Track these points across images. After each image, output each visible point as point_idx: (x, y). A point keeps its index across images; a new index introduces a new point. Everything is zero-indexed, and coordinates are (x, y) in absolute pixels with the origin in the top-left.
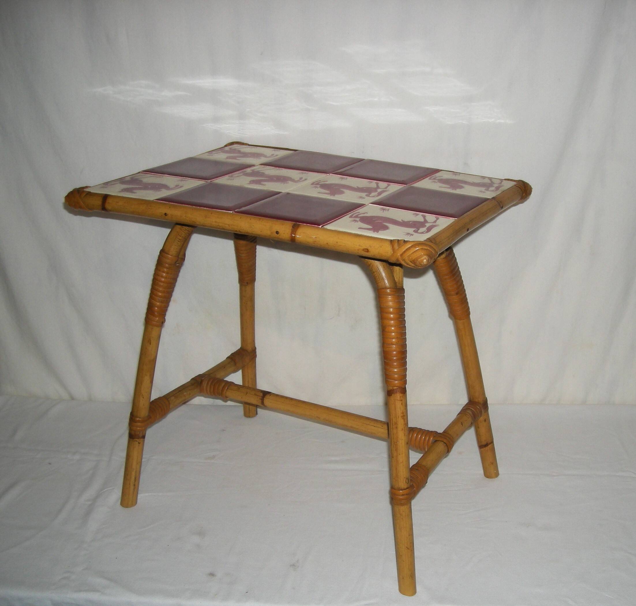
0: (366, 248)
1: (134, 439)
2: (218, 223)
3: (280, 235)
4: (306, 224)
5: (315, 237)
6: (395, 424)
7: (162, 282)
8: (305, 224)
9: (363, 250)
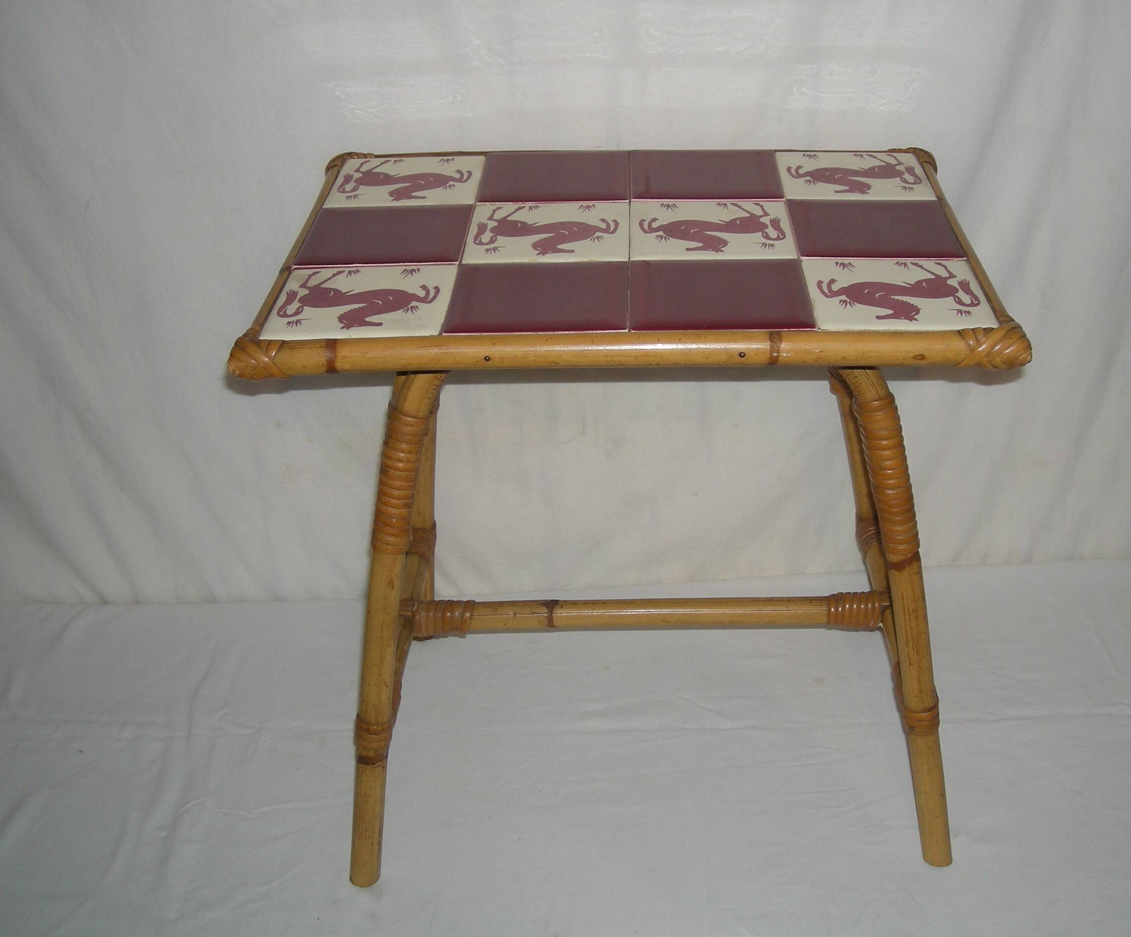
0: (920, 353)
1: (374, 764)
2: (612, 357)
3: (747, 359)
4: (787, 330)
5: (819, 351)
6: (914, 612)
7: (397, 469)
8: (785, 330)
9: (915, 357)
